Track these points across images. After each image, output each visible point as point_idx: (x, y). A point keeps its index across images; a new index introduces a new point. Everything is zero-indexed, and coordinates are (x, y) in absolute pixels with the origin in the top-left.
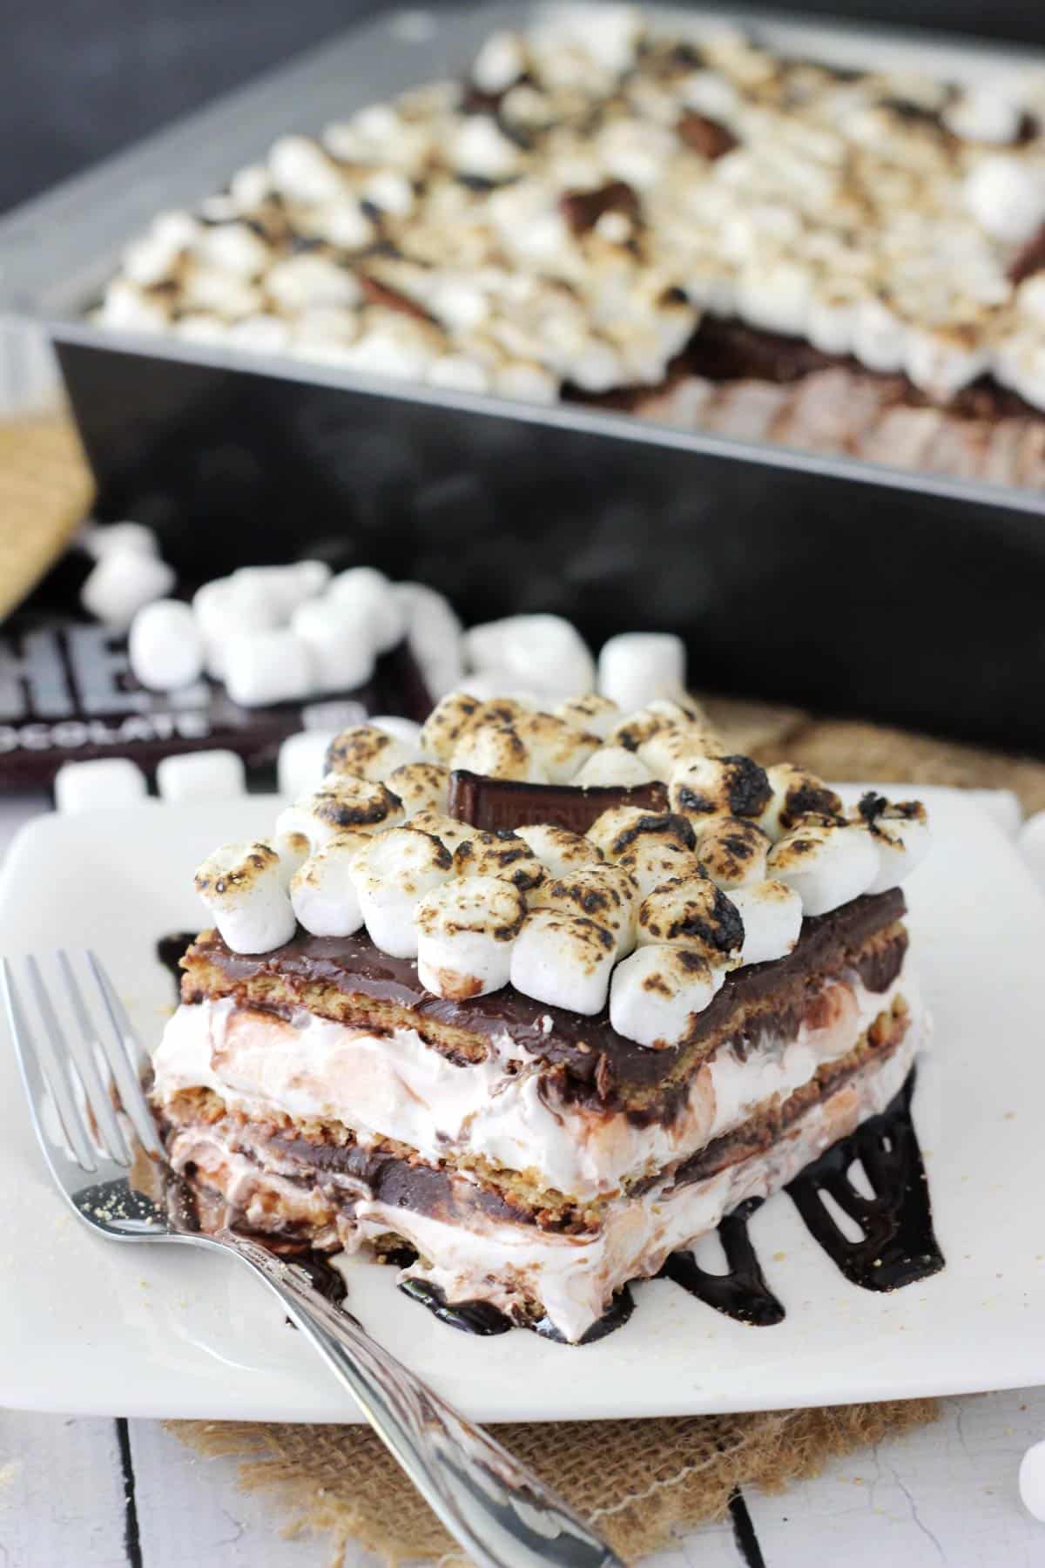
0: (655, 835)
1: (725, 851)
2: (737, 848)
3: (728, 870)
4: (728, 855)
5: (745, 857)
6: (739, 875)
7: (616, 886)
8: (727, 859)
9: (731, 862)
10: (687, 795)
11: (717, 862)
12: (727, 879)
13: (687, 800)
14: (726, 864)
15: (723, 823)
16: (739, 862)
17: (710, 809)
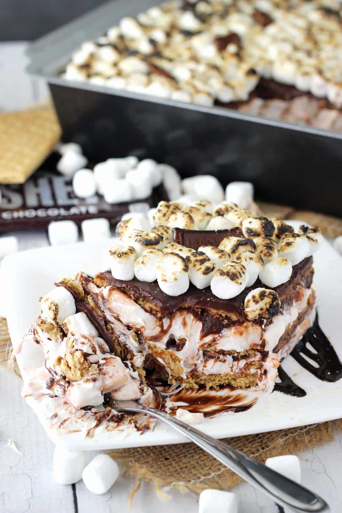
0: (244, 246)
1: (266, 249)
2: (269, 247)
3: (268, 255)
4: (267, 250)
5: (272, 250)
6: (271, 256)
7: (239, 270)
8: (267, 251)
9: (268, 252)
10: (250, 231)
11: (264, 252)
12: (268, 258)
13: (250, 233)
14: (267, 253)
15: (263, 239)
16: (271, 252)
17: (258, 235)
